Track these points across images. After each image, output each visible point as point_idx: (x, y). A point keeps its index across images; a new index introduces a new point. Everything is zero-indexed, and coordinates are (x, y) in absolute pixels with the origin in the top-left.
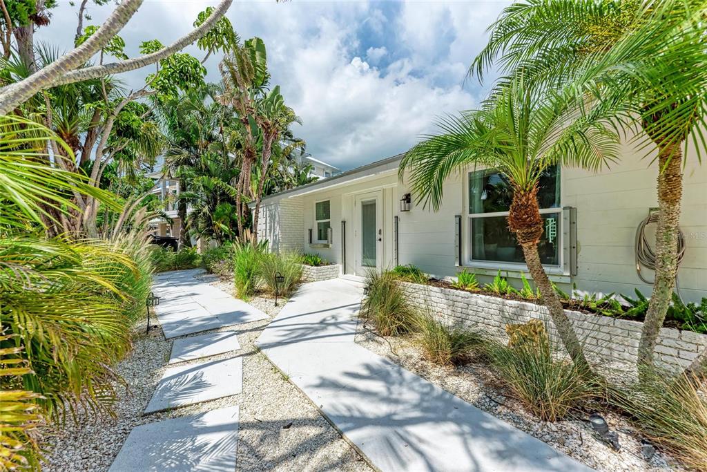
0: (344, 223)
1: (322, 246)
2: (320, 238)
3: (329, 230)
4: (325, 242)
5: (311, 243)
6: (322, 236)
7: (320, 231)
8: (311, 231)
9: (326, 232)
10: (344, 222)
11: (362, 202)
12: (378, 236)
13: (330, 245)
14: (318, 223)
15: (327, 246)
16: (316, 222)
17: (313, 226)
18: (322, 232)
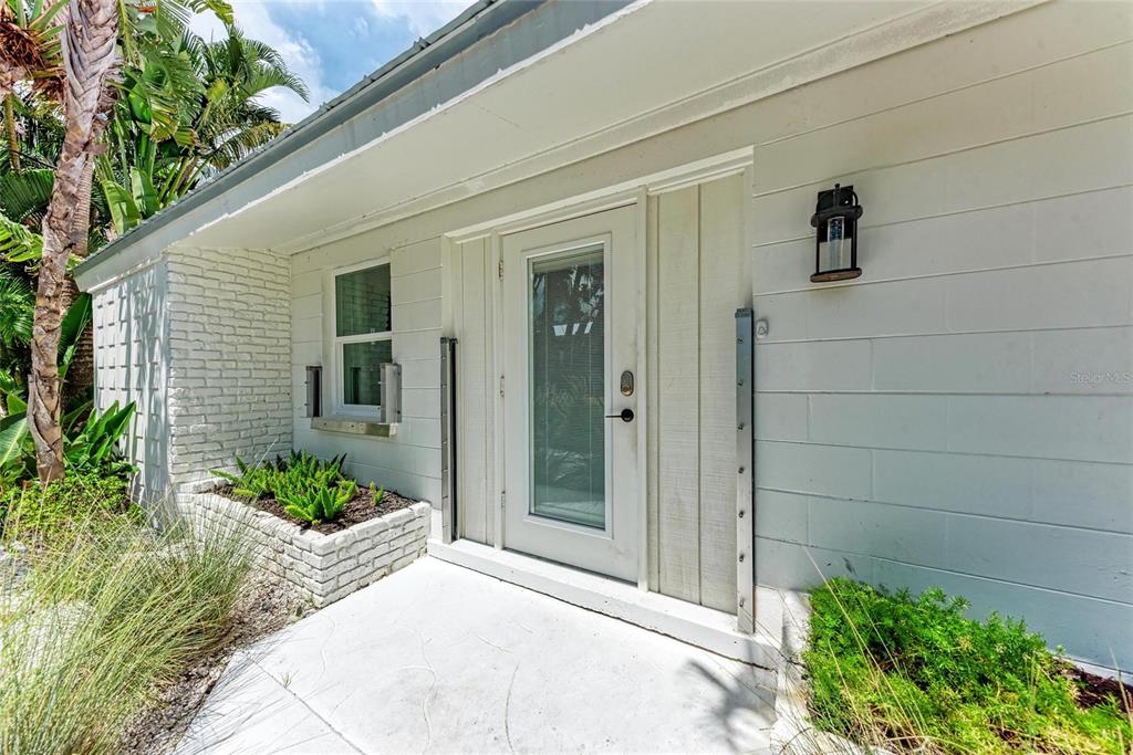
0: (451, 344)
1: (362, 428)
2: (353, 397)
3: (388, 369)
4: (369, 412)
5: (317, 413)
6: (363, 389)
7: (353, 374)
8: (316, 373)
9: (376, 376)
10: (453, 343)
11: (532, 264)
12: (613, 399)
13: (394, 428)
14: (346, 346)
15: (378, 430)
16: (337, 344)
17: (326, 356)
18: (363, 375)
